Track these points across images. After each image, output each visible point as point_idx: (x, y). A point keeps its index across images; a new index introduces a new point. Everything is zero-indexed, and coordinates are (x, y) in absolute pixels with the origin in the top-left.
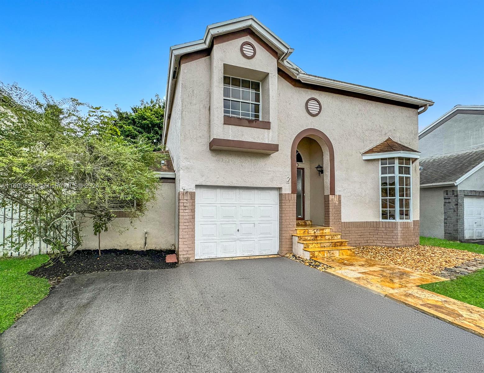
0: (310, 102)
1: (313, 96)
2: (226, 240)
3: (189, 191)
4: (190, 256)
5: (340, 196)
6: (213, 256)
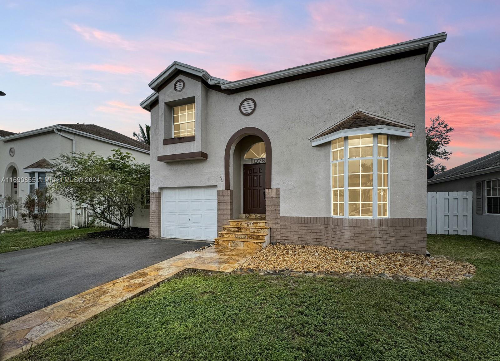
0: (243, 104)
1: (248, 97)
2: (183, 227)
3: (155, 192)
4: (155, 234)
5: (278, 190)
6: (173, 237)
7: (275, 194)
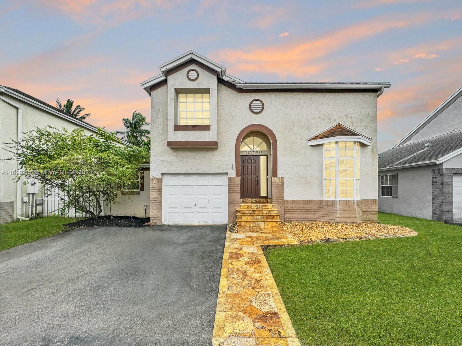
0: (253, 103)
1: (257, 98)
2: (187, 212)
3: (157, 177)
4: (157, 221)
5: (282, 179)
6: (176, 222)
7: (280, 182)
